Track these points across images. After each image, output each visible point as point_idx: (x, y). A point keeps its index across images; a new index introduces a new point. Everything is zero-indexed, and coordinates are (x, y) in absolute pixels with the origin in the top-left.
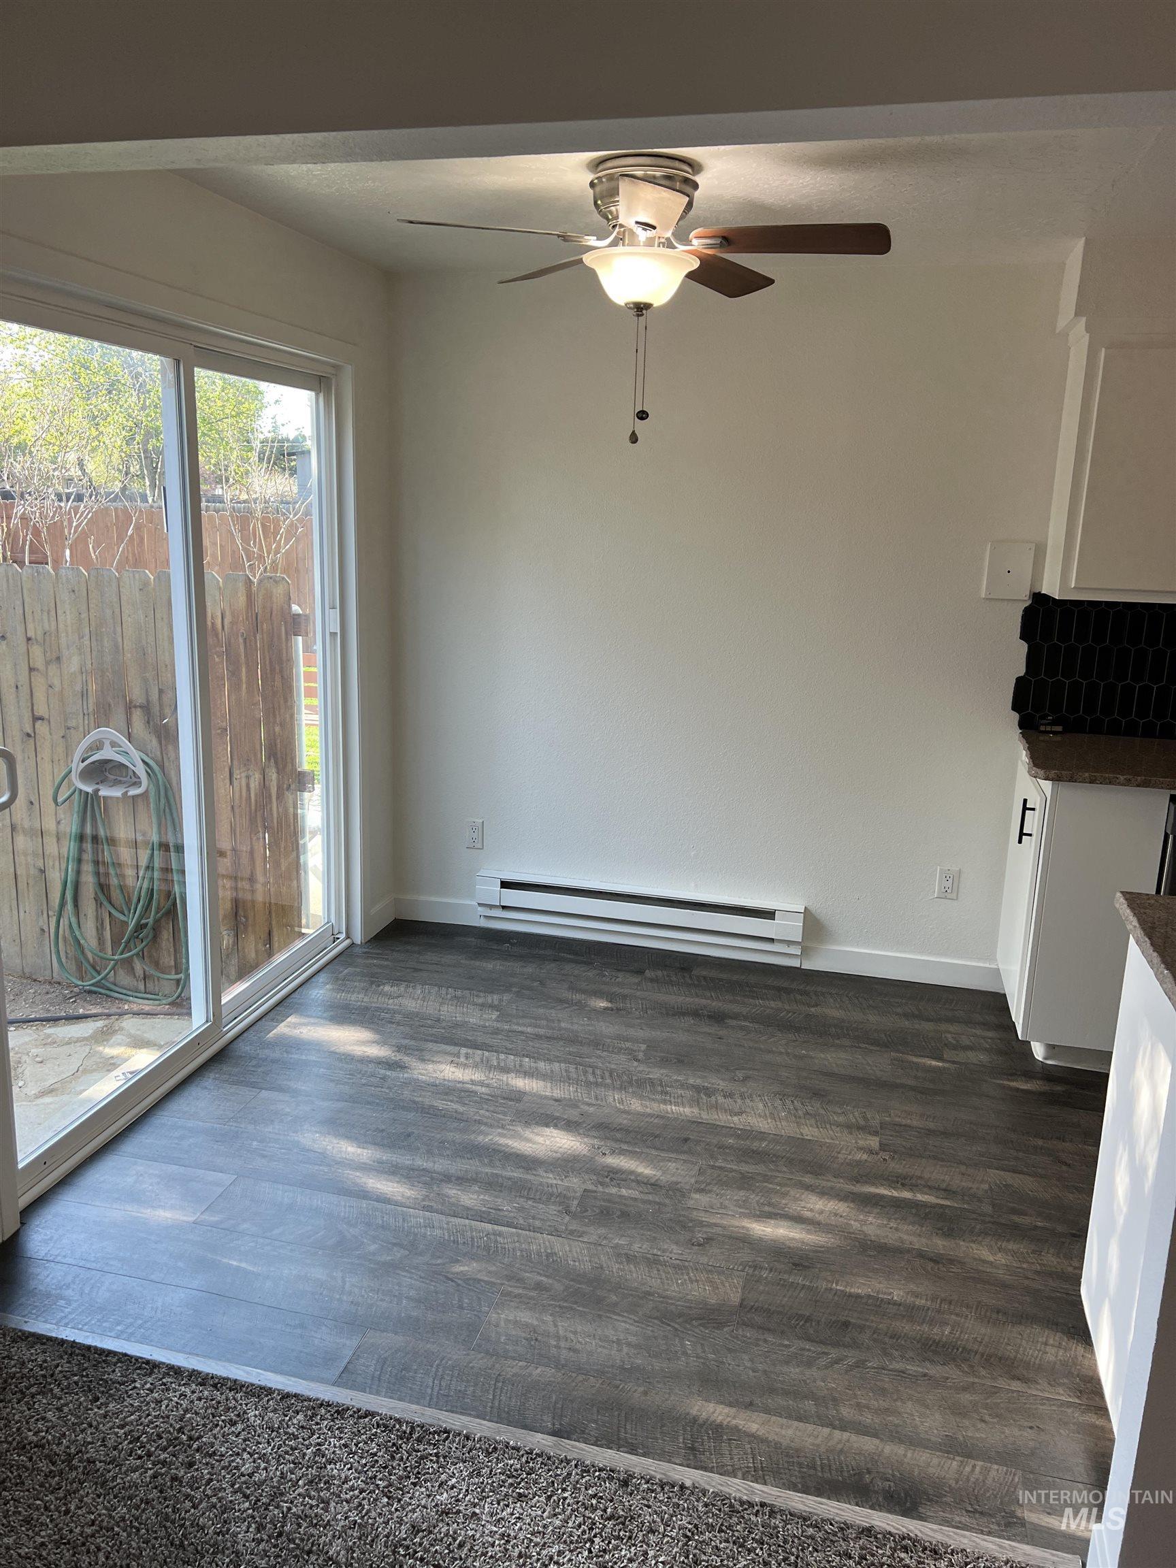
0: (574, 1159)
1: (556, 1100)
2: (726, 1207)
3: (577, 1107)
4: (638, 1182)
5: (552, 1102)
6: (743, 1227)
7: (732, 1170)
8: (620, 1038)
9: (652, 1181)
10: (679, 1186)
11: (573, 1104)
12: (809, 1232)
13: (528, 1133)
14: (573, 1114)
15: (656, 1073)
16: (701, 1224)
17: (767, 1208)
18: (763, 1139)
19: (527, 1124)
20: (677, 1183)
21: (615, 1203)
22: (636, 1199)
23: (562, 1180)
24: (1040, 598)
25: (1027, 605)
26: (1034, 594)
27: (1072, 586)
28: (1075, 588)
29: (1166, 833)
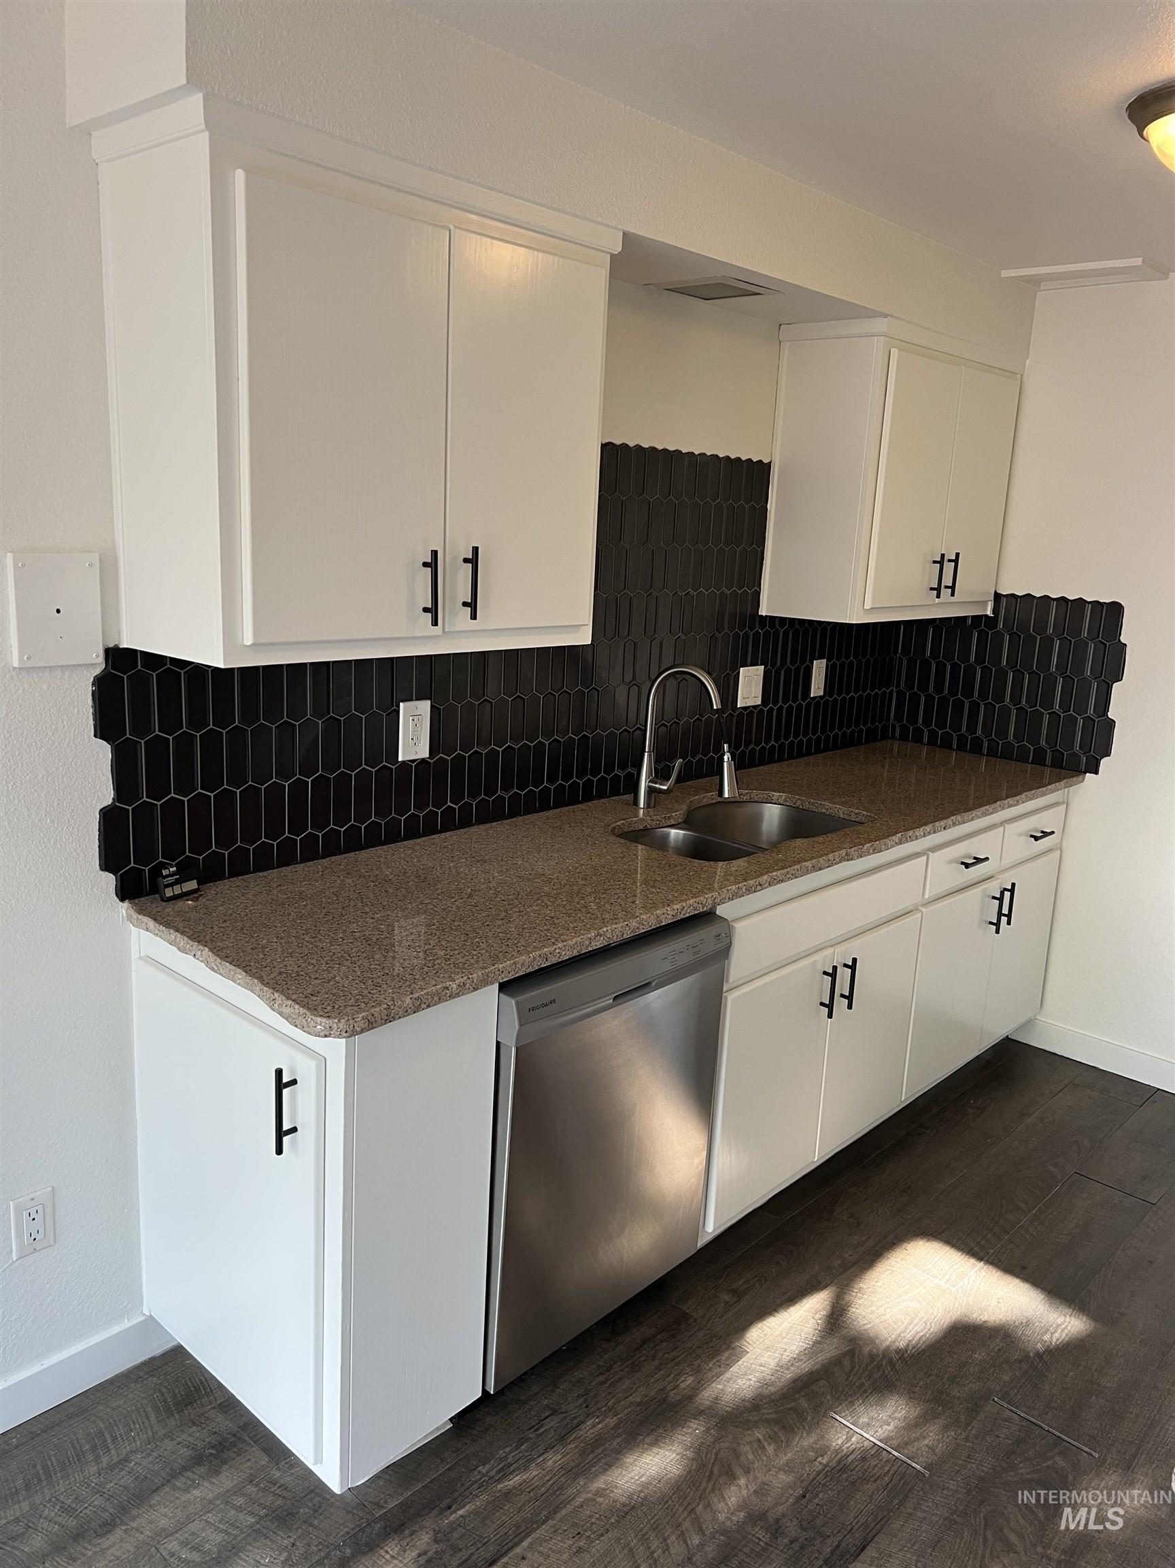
24: (118, 657)
25: (98, 670)
26: (108, 651)
27: (249, 641)
28: (253, 645)
29: (498, 1044)
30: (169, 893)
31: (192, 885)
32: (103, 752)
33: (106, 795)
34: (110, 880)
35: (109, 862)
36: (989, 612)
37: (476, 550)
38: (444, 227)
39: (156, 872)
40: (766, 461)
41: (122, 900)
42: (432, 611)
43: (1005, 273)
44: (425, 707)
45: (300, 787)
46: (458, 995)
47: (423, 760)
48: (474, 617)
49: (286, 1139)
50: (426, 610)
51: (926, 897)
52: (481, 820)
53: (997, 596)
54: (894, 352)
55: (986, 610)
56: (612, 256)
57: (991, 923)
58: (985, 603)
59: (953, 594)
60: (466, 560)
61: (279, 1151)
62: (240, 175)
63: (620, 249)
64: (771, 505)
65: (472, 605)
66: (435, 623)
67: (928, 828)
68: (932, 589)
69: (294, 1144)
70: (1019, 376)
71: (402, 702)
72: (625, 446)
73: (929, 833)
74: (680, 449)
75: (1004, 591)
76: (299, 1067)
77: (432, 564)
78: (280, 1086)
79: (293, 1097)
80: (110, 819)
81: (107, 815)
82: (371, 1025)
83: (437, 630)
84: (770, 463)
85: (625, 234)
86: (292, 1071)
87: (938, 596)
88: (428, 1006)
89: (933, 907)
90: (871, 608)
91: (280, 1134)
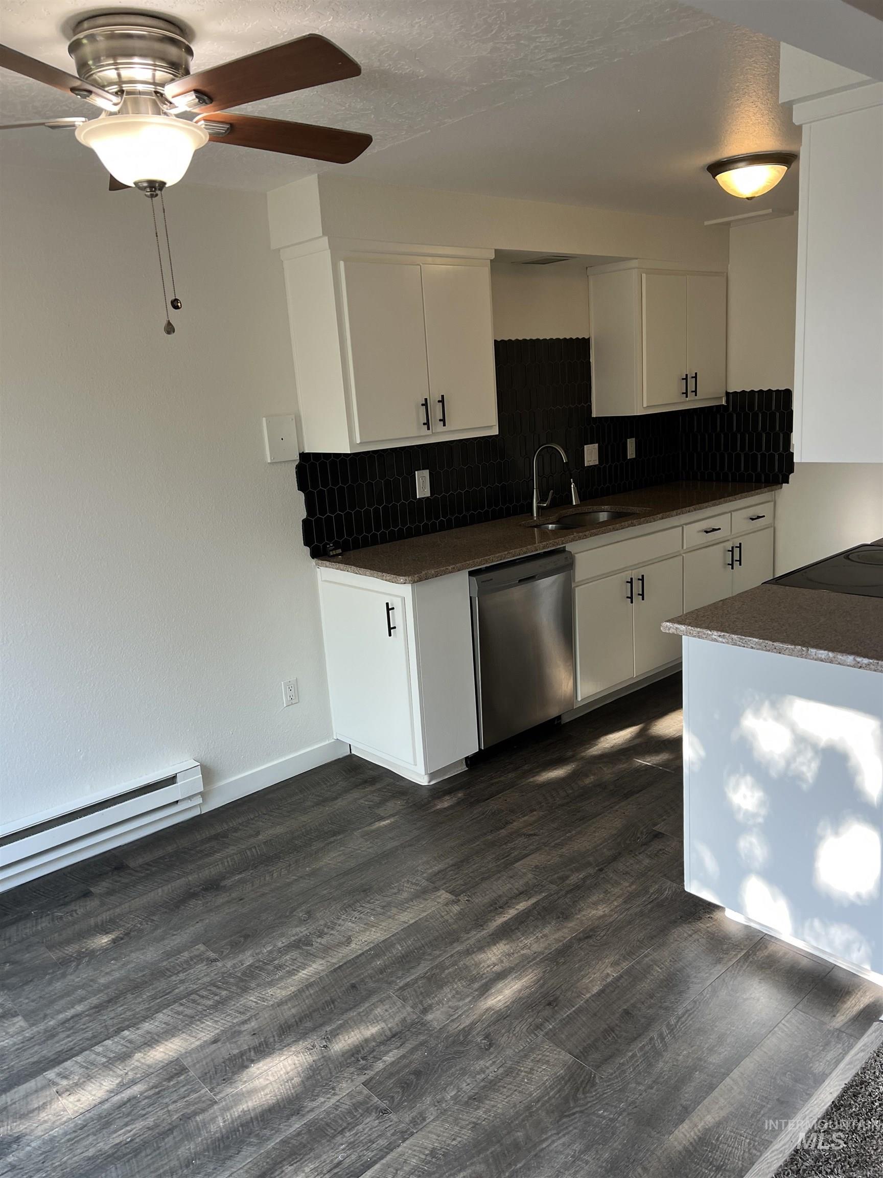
0: (314, 1071)
1: (215, 1041)
2: (457, 1008)
3: (240, 1032)
4: (383, 1043)
5: (214, 1047)
6: (487, 1010)
7: (416, 980)
8: (168, 955)
9: (388, 1033)
10: (409, 1021)
11: (232, 1034)
12: (518, 978)
13: (241, 1087)
14: (245, 1042)
15: (247, 958)
16: (467, 1032)
17: (476, 986)
18: (393, 945)
19: (228, 1080)
20: (404, 1020)
21: (398, 1072)
22: (403, 1057)
23: (335, 1094)
24: (304, 456)
25: (297, 463)
26: (300, 454)
27: (358, 441)
28: (360, 443)
29: (471, 598)
30: (331, 553)
31: (339, 551)
32: (301, 496)
33: (304, 514)
34: (307, 550)
35: (307, 542)
36: (724, 403)
37: (443, 396)
38: (418, 265)
39: (325, 546)
40: (586, 338)
41: (313, 558)
42: (427, 424)
43: (706, 223)
44: (426, 473)
45: (376, 511)
46: (452, 572)
47: (428, 497)
48: (444, 425)
49: (392, 630)
50: (424, 424)
51: (685, 548)
52: (457, 526)
53: (727, 394)
54: (644, 275)
55: (722, 402)
56: (491, 260)
57: (729, 564)
58: (721, 398)
59: (696, 395)
60: (439, 401)
61: (390, 635)
62: (342, 264)
63: (494, 257)
64: (592, 360)
65: (443, 420)
66: (428, 429)
67: (679, 511)
68: (683, 393)
69: (395, 632)
70: (725, 274)
71: (417, 470)
72: (510, 340)
73: (680, 514)
74: (539, 337)
75: (731, 391)
76: (396, 603)
77: (425, 404)
78: (388, 610)
79: (393, 613)
80: (306, 524)
81: (305, 522)
82: (420, 580)
83: (429, 432)
84: (589, 338)
85: (496, 250)
86: (392, 604)
87: (687, 397)
88: (441, 575)
89: (689, 554)
90: (647, 406)
91: (390, 629)
